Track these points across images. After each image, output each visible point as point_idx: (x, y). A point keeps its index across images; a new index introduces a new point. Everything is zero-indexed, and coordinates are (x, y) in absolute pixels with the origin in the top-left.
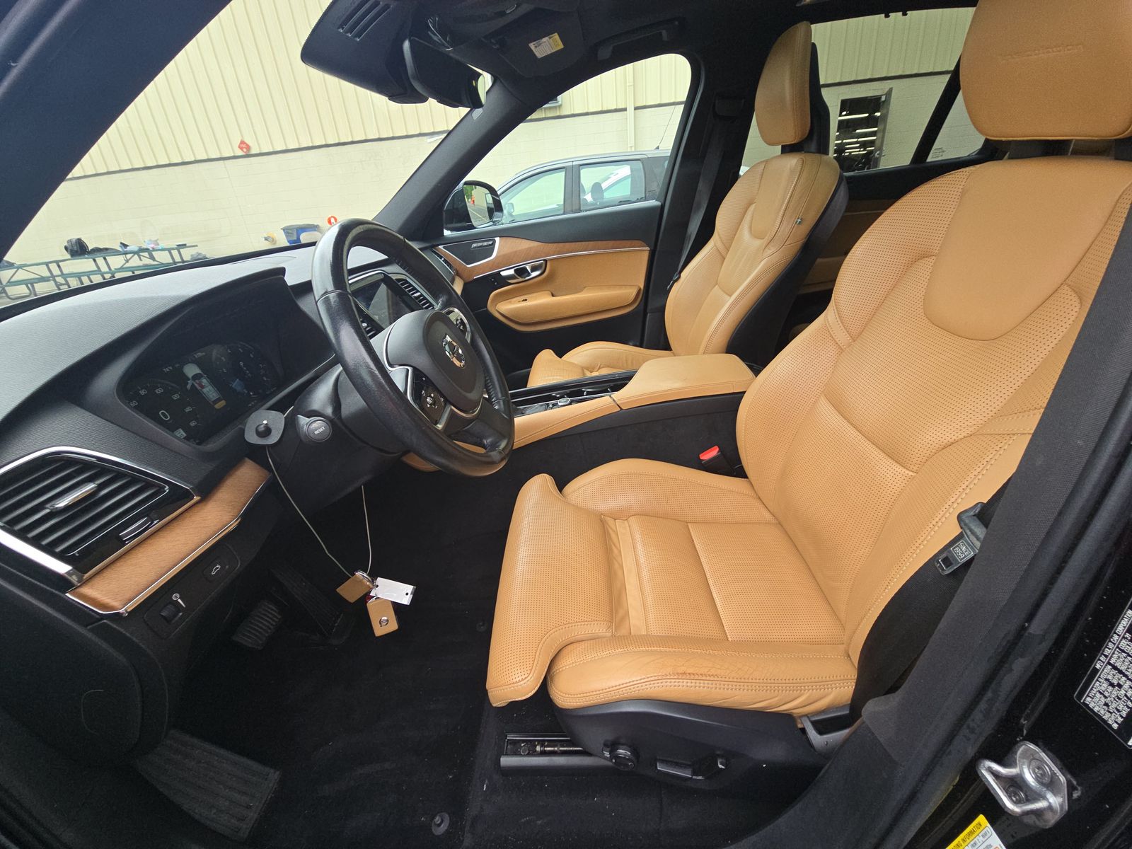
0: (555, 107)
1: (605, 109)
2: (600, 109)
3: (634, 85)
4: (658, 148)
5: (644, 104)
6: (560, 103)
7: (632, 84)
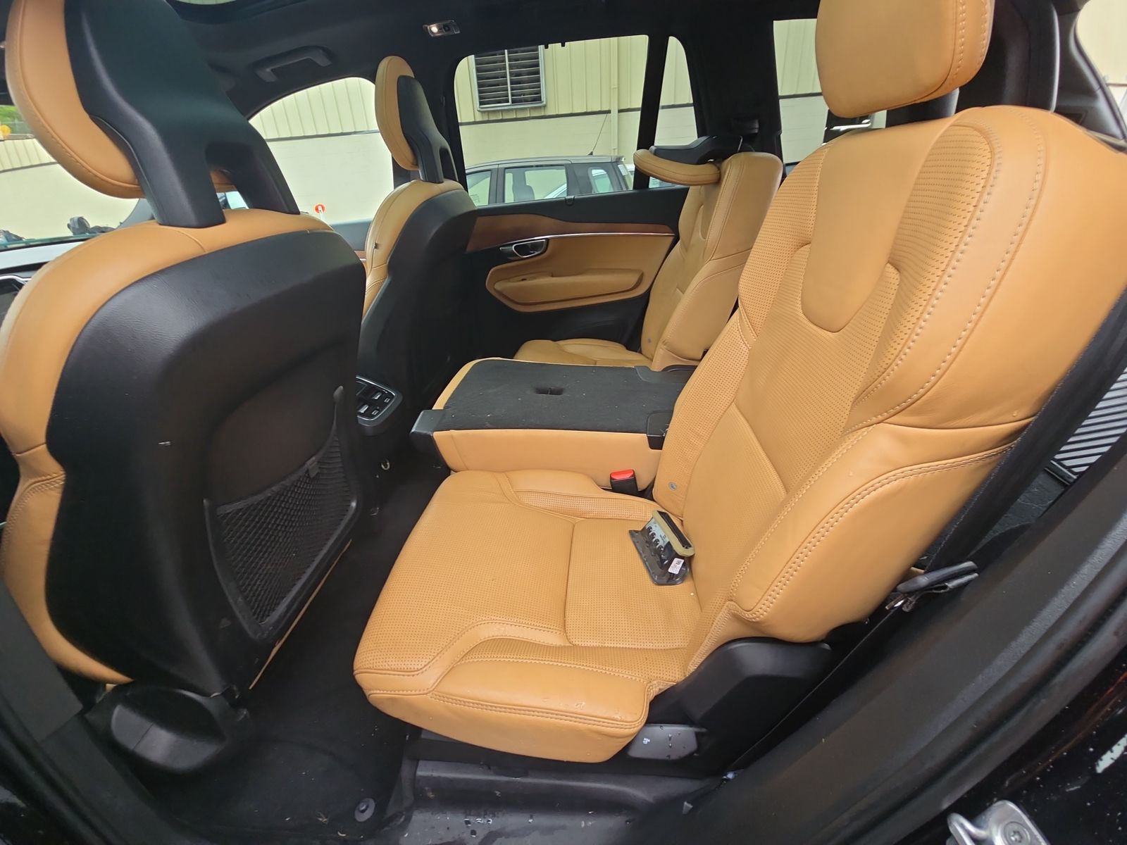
0: (540, 107)
1: (589, 110)
2: (584, 110)
3: (618, 88)
4: (591, 154)
5: (629, 107)
6: (544, 103)
7: (616, 87)
